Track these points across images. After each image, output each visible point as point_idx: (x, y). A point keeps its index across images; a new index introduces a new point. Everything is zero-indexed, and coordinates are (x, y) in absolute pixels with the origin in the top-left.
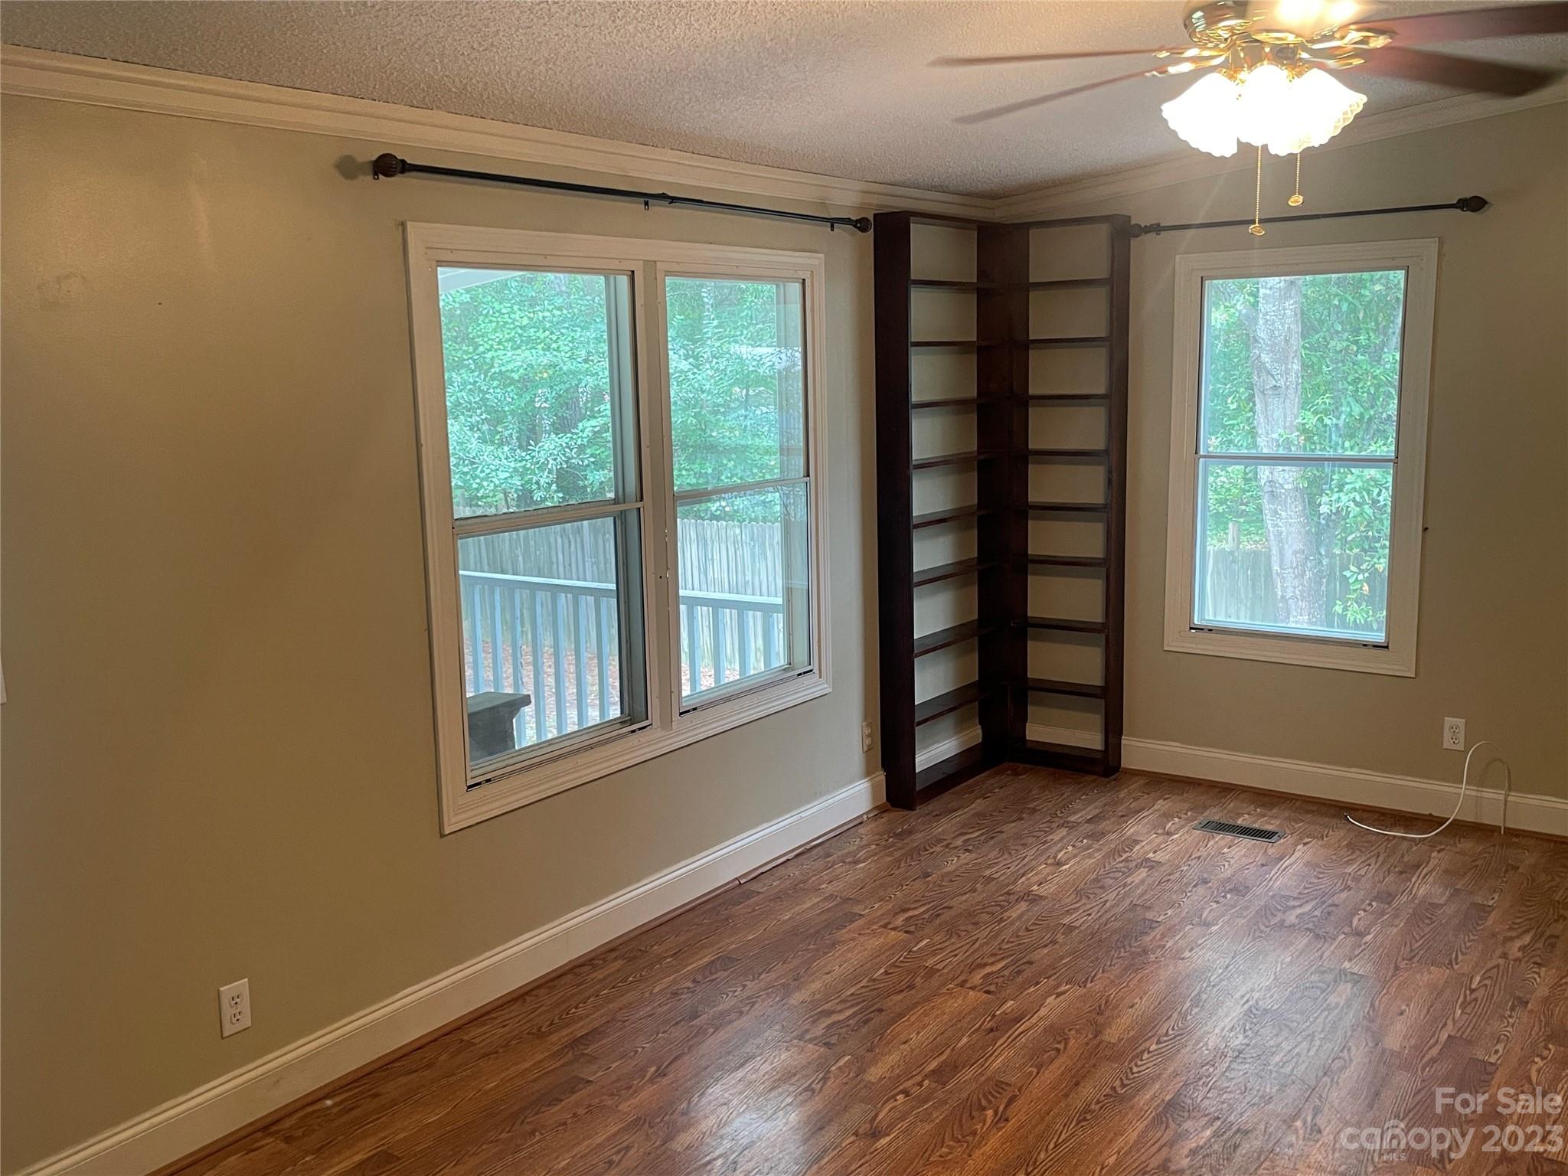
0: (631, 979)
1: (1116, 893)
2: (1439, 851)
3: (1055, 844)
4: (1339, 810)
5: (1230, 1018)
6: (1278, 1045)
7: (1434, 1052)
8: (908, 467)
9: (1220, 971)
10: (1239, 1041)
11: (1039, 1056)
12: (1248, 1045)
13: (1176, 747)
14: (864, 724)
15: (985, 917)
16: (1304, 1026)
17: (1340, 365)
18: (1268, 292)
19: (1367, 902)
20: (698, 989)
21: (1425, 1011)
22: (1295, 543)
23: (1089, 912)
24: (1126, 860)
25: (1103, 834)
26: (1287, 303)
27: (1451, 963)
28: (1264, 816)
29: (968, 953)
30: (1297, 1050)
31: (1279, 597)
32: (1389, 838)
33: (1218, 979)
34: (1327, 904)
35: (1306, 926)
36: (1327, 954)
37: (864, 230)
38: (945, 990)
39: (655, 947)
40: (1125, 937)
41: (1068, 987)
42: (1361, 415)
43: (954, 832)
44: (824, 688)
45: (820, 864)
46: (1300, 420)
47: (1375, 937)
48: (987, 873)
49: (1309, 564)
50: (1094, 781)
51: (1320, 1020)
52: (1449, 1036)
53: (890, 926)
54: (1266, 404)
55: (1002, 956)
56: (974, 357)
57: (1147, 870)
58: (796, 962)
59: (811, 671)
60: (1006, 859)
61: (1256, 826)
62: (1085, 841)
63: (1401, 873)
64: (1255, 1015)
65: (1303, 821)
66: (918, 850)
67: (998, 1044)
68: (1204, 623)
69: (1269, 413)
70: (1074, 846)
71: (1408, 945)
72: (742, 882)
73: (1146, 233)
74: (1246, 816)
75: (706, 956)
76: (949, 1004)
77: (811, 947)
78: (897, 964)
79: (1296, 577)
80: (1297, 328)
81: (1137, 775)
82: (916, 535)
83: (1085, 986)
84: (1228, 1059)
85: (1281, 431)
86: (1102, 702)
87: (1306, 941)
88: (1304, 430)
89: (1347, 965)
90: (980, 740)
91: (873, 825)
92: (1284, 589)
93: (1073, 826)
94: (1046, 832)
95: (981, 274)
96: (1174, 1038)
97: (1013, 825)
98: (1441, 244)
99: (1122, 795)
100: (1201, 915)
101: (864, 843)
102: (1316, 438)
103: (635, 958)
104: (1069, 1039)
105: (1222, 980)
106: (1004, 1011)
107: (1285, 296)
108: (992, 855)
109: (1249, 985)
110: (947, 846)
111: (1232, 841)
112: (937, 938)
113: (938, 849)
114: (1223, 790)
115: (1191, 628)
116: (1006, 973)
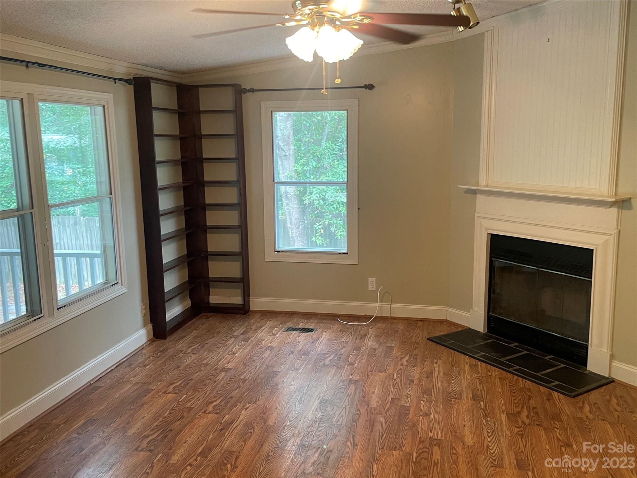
0: (44, 438)
1: (259, 362)
2: (371, 328)
3: (231, 345)
4: (333, 317)
5: (314, 406)
6: (334, 414)
7: (388, 406)
8: (157, 190)
9: (306, 388)
10: (320, 414)
11: (244, 437)
12: (324, 416)
13: (271, 300)
14: (142, 304)
15: (208, 381)
16: (342, 404)
17: (307, 147)
18: (281, 118)
19: (352, 351)
20: (81, 437)
21: (382, 390)
22: (295, 216)
23: (251, 372)
24: (260, 348)
25: (249, 338)
26: (288, 123)
27: (385, 371)
28: (308, 323)
29: (204, 398)
30: (341, 415)
31: (291, 237)
32: (354, 326)
33: (306, 391)
34: (338, 354)
35: (333, 364)
36: (343, 374)
37: (130, 84)
38: (197, 416)
39: (54, 421)
40: (267, 380)
41: (249, 405)
42: (316, 166)
43: (186, 347)
44: (124, 290)
45: (127, 369)
46: (295, 168)
47: (358, 364)
48: (205, 362)
49: (301, 223)
50: (240, 317)
51: (347, 400)
52: (392, 398)
53: (167, 392)
54: (282, 162)
55: (219, 397)
56: (179, 142)
57: (269, 351)
58: (127, 415)
59: (118, 283)
60: (211, 355)
61: (306, 327)
62: (242, 342)
63: (361, 338)
64: (323, 403)
65: (322, 323)
66: (173, 357)
67: (225, 436)
68: (280, 249)
69: (283, 165)
70: (238, 345)
71: (370, 366)
72: (92, 383)
73: (249, 92)
74: (302, 324)
75: (81, 421)
76: (201, 421)
77: (132, 407)
78: (174, 408)
79: (296, 229)
80: (292, 133)
81: (257, 312)
82: (161, 218)
83: (256, 404)
84: (317, 423)
85: (288, 172)
86: (241, 284)
87: (334, 370)
88: (296, 171)
89: (351, 377)
90: (190, 305)
91: (149, 348)
92: (292, 233)
93: (236, 337)
94: (226, 341)
95: (180, 106)
96: (295, 418)
97: (211, 339)
98: (359, 101)
99: (253, 321)
100: (294, 366)
101: (147, 356)
102: (301, 175)
103: (44, 427)
104: (254, 427)
105: (308, 391)
106: (225, 421)
107: (287, 119)
108: (205, 354)
109: (318, 391)
110: (184, 353)
111: (299, 334)
112: (189, 394)
113: (181, 355)
114: (291, 314)
115: (275, 252)
116: (222, 403)
